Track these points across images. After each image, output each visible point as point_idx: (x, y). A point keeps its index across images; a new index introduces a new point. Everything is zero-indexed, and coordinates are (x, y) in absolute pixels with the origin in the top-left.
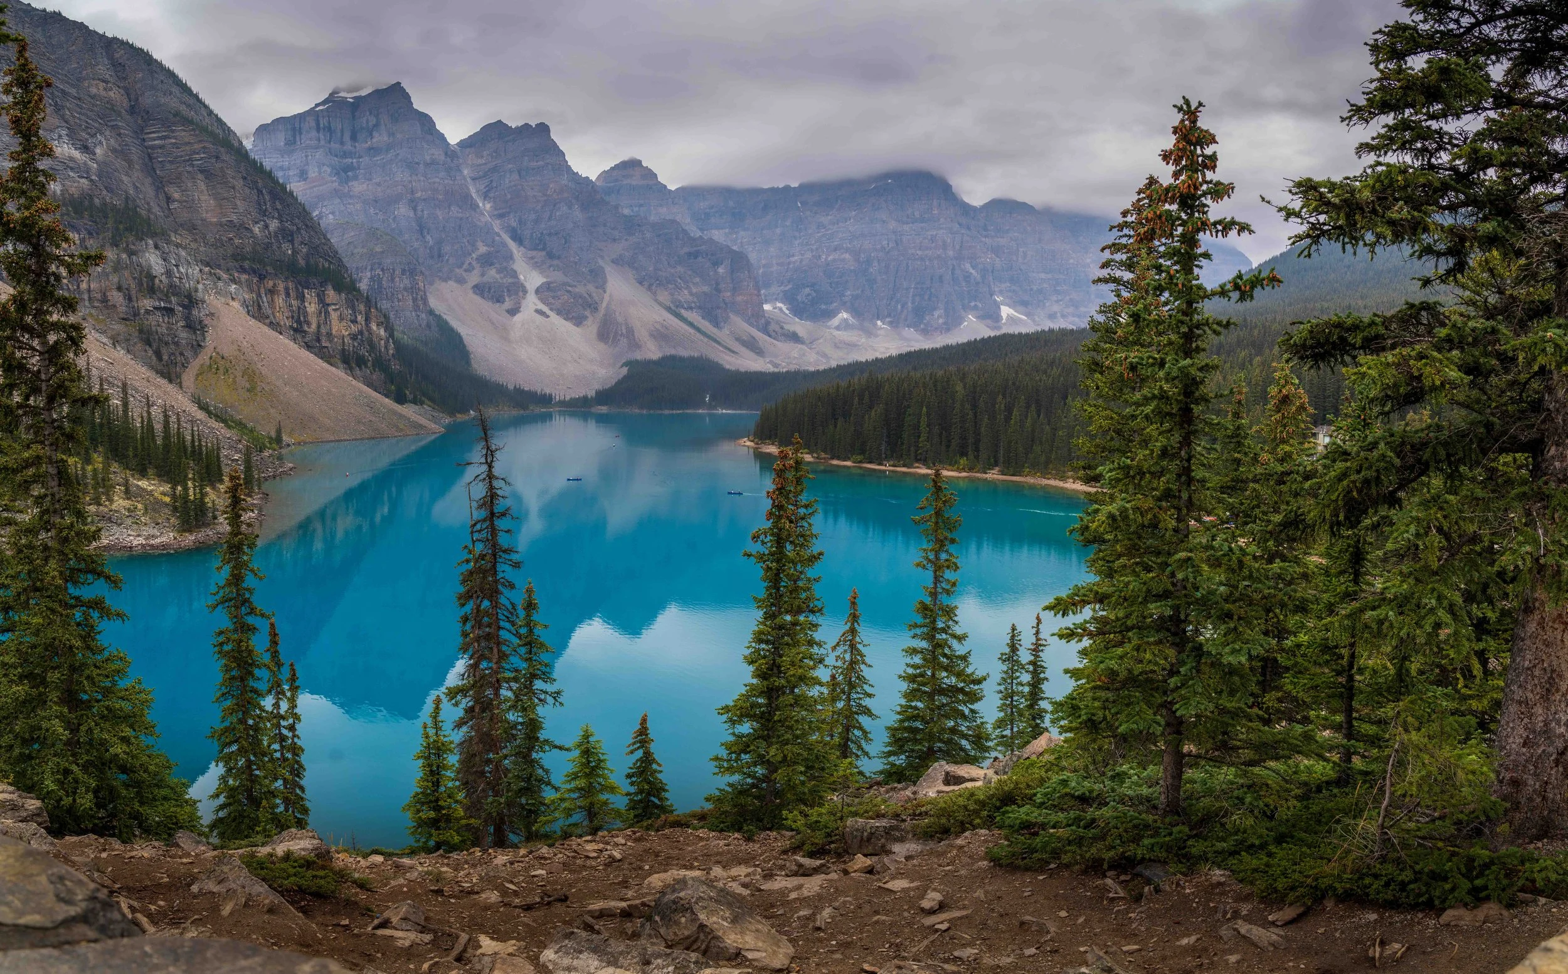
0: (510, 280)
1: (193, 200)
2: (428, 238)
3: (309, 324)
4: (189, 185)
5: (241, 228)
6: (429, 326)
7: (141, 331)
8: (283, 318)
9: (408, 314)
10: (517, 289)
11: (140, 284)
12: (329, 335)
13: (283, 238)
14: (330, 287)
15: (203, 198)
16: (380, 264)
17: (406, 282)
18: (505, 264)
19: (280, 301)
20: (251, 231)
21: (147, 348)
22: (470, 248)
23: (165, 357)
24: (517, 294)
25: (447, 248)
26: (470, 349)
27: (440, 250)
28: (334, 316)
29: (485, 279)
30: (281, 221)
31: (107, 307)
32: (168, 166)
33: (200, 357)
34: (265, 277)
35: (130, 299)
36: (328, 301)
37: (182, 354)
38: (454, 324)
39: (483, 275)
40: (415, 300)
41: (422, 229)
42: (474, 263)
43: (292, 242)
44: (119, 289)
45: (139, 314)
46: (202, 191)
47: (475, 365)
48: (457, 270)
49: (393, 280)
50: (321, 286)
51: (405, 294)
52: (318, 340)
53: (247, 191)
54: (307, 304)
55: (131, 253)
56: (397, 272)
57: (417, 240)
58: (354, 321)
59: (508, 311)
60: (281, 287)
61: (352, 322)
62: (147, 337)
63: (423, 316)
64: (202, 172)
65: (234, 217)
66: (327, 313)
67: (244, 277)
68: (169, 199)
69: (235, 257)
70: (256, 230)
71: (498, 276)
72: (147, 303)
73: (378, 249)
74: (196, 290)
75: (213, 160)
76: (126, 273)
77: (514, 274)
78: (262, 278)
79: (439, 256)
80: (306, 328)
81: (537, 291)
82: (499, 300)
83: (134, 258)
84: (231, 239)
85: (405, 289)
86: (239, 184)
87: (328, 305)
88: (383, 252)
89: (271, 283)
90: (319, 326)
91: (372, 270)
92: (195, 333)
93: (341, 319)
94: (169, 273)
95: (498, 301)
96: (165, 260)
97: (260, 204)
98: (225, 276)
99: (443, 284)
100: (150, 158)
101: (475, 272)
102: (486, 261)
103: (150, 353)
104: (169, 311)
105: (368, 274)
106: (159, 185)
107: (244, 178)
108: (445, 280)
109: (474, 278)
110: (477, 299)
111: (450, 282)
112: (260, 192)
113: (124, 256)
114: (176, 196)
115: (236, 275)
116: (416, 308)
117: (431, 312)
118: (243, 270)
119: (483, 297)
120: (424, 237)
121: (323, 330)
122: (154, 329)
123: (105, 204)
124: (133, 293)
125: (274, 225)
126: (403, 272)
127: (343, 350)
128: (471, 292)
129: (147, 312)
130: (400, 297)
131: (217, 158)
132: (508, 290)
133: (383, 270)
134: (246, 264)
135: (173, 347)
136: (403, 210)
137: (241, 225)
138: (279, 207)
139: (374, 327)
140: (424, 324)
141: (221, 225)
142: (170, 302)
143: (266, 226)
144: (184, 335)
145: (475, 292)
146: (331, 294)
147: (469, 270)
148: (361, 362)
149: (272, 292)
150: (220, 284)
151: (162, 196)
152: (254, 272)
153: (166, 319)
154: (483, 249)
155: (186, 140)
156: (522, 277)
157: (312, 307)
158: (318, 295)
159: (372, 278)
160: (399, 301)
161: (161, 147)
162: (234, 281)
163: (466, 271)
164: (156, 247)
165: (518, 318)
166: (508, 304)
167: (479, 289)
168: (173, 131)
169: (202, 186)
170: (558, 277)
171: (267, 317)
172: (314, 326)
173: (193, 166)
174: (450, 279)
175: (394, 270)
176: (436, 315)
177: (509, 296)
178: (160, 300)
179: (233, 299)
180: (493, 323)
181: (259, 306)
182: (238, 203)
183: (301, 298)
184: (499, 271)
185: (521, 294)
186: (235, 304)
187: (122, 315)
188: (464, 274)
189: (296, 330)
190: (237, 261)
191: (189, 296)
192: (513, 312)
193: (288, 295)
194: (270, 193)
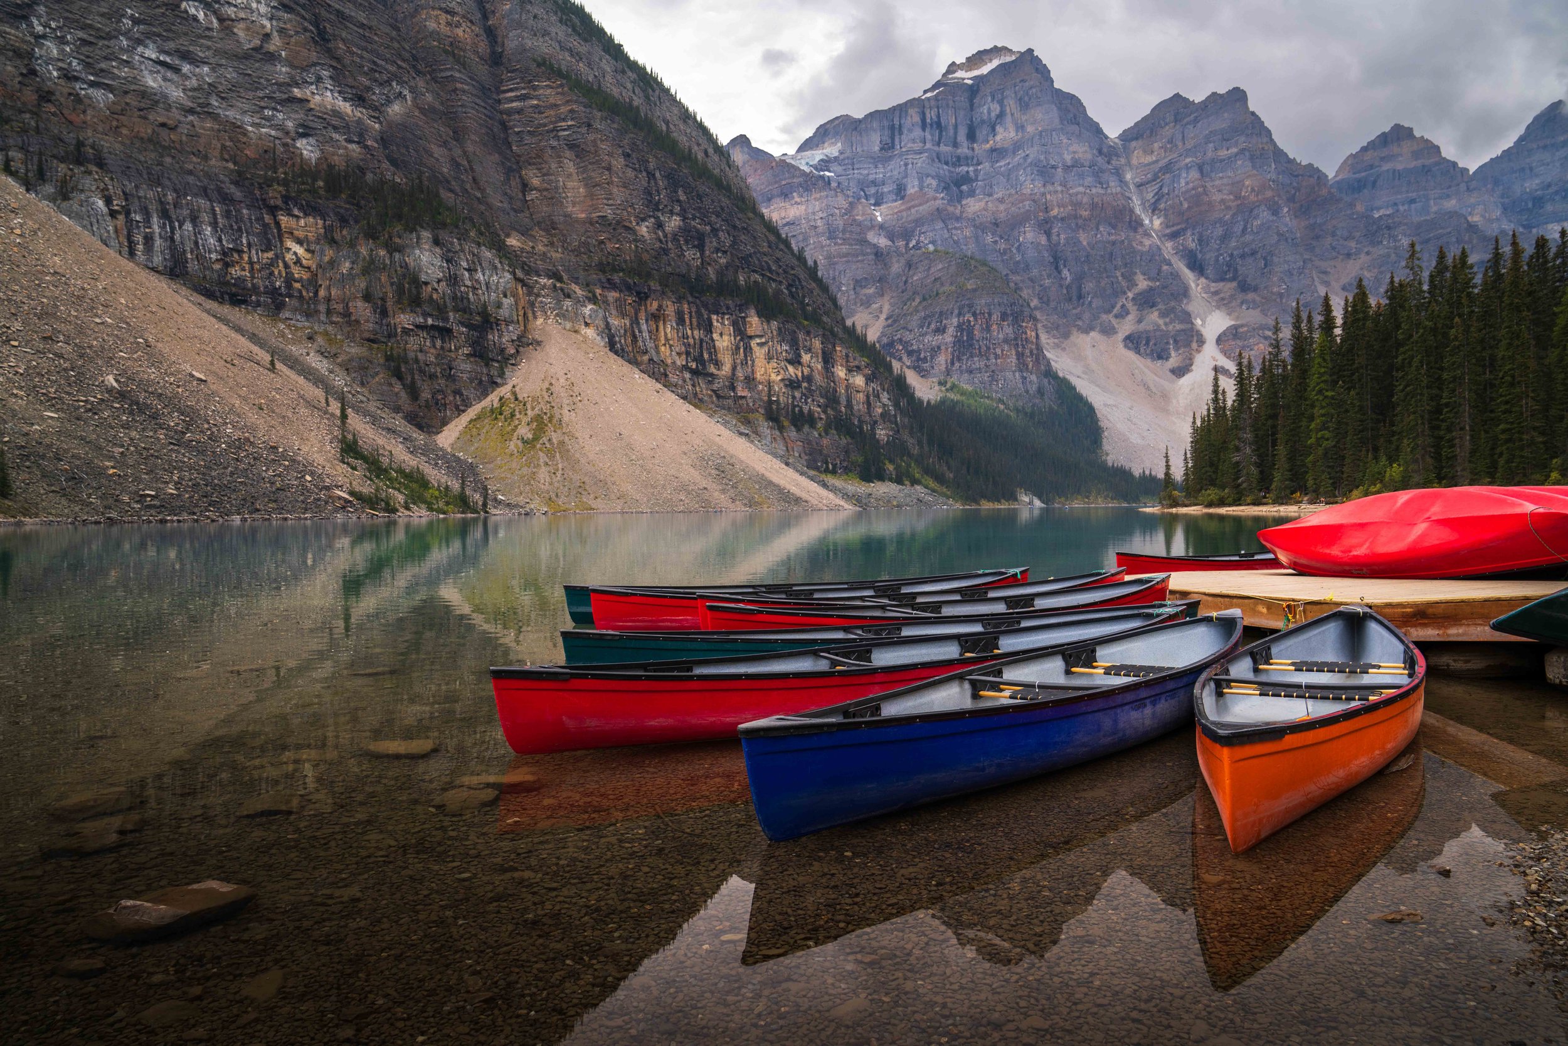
0: (1179, 327)
1: (557, 188)
2: (1065, 273)
3: (718, 364)
4: (553, 166)
5: (618, 227)
6: (1040, 392)
7: (388, 358)
8: (670, 354)
9: (1009, 375)
10: (1191, 339)
11: (400, 291)
12: (750, 381)
13: (687, 242)
14: (752, 312)
15: (570, 184)
16: (970, 306)
17: (1009, 330)
18: (1173, 304)
19: (668, 330)
20: (634, 232)
21: (394, 380)
22: (1124, 284)
23: (426, 395)
24: (1188, 345)
25: (1089, 286)
26: (1103, 424)
27: (1080, 288)
28: (759, 353)
29: (1142, 327)
30: (684, 219)
31: (349, 323)
32: (528, 139)
33: (489, 399)
34: (647, 297)
35: (384, 313)
36: (750, 332)
37: (458, 392)
38: (1084, 387)
39: (1140, 321)
40: (1020, 356)
41: (1057, 261)
42: (1129, 305)
43: (701, 247)
44: (367, 297)
45: (396, 335)
46: (570, 175)
47: (1106, 446)
48: (1104, 317)
49: (988, 329)
50: (741, 311)
51: (1006, 347)
52: (733, 388)
53: (630, 173)
54: (715, 336)
55: (392, 249)
56: (994, 317)
57: (1049, 276)
58: (796, 361)
59: (1173, 371)
60: (670, 309)
61: (790, 362)
62: (397, 366)
63: (1034, 378)
64: (572, 147)
65: (608, 212)
66: (748, 350)
67: (612, 295)
68: (525, 187)
69: (602, 268)
70: (643, 230)
71: (1161, 322)
72: (405, 319)
73: (970, 285)
74: (499, 305)
75: (584, 130)
76: (384, 278)
77: (1187, 318)
78: (642, 297)
79: (1080, 297)
80: (712, 369)
81: (1219, 340)
82: (1161, 355)
83: (397, 256)
84: (602, 242)
85: (1006, 341)
86: (618, 163)
87: (751, 337)
88: (975, 290)
89: (655, 305)
90: (734, 368)
91: (959, 314)
92: (487, 365)
93: (769, 358)
94: (453, 280)
95: (1160, 357)
96: (448, 261)
97: (650, 194)
98: (579, 292)
99: (1084, 336)
100: (504, 126)
101: (1130, 317)
102: (1146, 301)
103: (398, 387)
104: (445, 333)
105: (955, 321)
106: (513, 167)
107: (627, 156)
108: (1087, 330)
109: (1127, 327)
110: (1131, 355)
111: (1092, 334)
112: (651, 175)
113: (382, 253)
114: (536, 182)
115: (598, 291)
116: (1022, 366)
117: (1050, 373)
118: (611, 285)
119: (1138, 352)
120: (1060, 272)
121: (740, 374)
122: (411, 355)
123: (383, 182)
124: (389, 304)
125: (673, 223)
126: (1004, 317)
127: (770, 402)
128: (1121, 345)
129: (406, 331)
130: (999, 351)
131: (589, 125)
132: (1176, 341)
133: (974, 315)
134: (617, 278)
135: (442, 382)
136: (1029, 235)
137: (618, 223)
138: (683, 197)
139: (841, 372)
140: (1033, 389)
141: (591, 224)
142: (447, 320)
143: (660, 225)
144: (465, 367)
145: (1126, 346)
146: (754, 323)
147: (1123, 314)
148: (801, 420)
149: (657, 317)
150: (568, 303)
151: (515, 182)
152: (629, 288)
153: (439, 343)
154: (1143, 284)
155: (552, 100)
156: (1199, 322)
157: (724, 341)
158: (734, 324)
159: (959, 327)
160: (997, 357)
161: (519, 111)
162: (593, 300)
163: (1116, 316)
164: (437, 242)
165: (1186, 380)
166: (1174, 360)
167: (1133, 342)
168: (535, 88)
169: (570, 167)
170: (1253, 317)
171: (646, 352)
172: (727, 369)
173: (557, 138)
174: (1092, 329)
175: (990, 314)
176: (1055, 377)
177: (1177, 349)
178: (426, 315)
179: (587, 324)
180: (1148, 388)
181: (634, 337)
182: (615, 190)
183: (709, 328)
184: (1163, 315)
185: (1194, 345)
186: (590, 332)
187: (366, 335)
188: (1114, 321)
189: (695, 373)
190: (604, 272)
191: (485, 315)
192: (1180, 372)
193: (681, 320)
194: (668, 177)
